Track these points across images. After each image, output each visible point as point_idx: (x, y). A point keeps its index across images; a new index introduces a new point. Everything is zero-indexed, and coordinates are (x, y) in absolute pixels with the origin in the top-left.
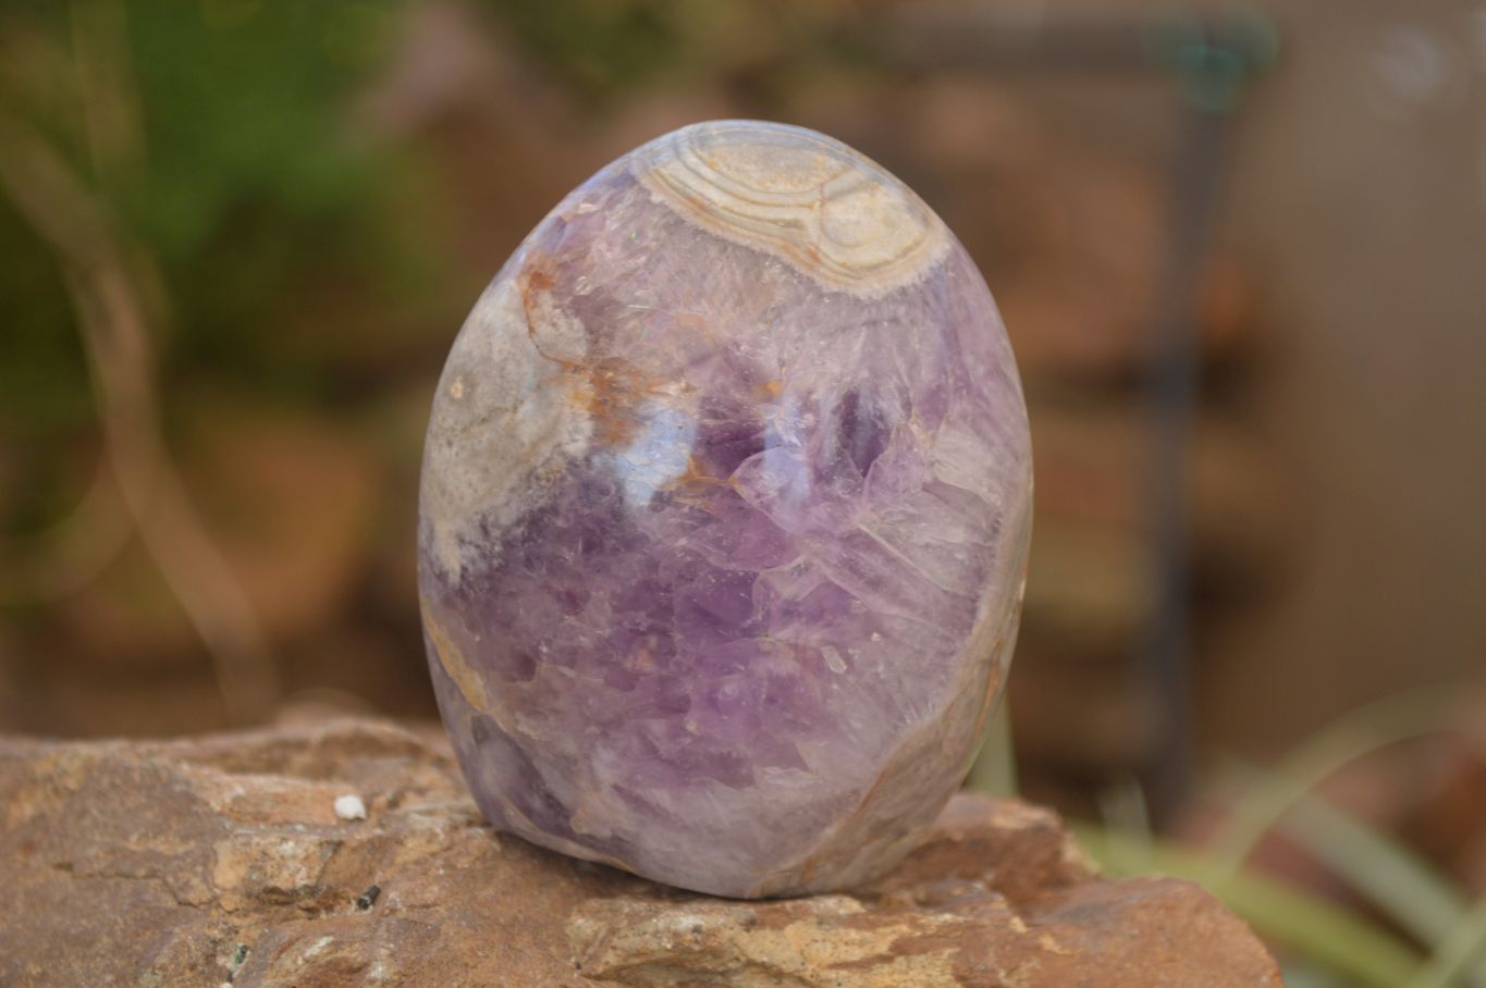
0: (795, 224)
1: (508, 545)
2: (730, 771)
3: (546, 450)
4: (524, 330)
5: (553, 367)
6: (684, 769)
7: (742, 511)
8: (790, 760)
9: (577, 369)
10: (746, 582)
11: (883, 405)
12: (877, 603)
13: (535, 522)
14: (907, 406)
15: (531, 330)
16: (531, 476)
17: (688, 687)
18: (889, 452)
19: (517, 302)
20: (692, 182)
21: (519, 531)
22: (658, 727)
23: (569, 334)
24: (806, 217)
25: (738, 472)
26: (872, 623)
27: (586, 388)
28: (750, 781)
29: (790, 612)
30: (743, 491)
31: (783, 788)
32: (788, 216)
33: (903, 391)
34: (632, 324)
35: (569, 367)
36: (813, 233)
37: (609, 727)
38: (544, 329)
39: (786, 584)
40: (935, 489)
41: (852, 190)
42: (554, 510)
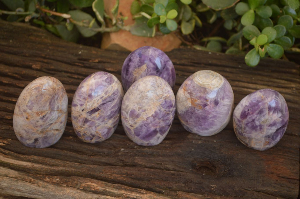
0: (209, 84)
1: (184, 113)
2: (207, 129)
3: (187, 106)
4: (184, 95)
5: (187, 99)
6: (203, 129)
7: (206, 111)
8: (212, 128)
9: (189, 99)
10: (207, 116)
11: (218, 100)
12: (219, 115)
13: (187, 111)
14: (220, 99)
15: (185, 95)
16: (186, 108)
17: (202, 124)
18: (219, 104)
19: (183, 92)
20: (199, 81)
21: (185, 112)
22: (200, 127)
23: (188, 96)
24: (210, 83)
25: (205, 108)
26: (219, 117)
27: (190, 101)
28: (209, 130)
29: (211, 118)
30: (206, 109)
31: (211, 130)
32: (208, 84)
33: (220, 98)
34: (194, 95)
35: (188, 99)
36: (210, 85)
37: (195, 126)
38: (186, 95)
39: (210, 116)
40: (224, 105)
41: (213, 80)
42: (188, 110)
